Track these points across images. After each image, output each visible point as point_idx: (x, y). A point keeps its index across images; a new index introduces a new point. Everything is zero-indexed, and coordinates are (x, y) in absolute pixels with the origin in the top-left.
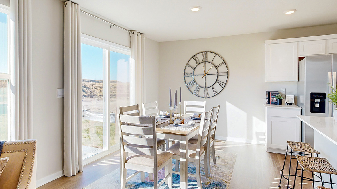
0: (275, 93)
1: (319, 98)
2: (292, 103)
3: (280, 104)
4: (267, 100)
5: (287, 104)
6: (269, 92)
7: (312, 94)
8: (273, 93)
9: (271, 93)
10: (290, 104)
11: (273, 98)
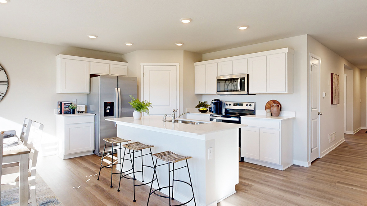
0: (67, 104)
1: (109, 106)
2: (83, 111)
3: (74, 112)
4: (59, 110)
5: (79, 112)
6: (61, 103)
7: (105, 103)
8: (66, 103)
9: (64, 103)
10: (81, 112)
11: (65, 108)
